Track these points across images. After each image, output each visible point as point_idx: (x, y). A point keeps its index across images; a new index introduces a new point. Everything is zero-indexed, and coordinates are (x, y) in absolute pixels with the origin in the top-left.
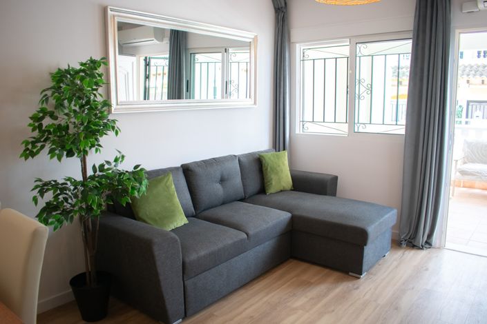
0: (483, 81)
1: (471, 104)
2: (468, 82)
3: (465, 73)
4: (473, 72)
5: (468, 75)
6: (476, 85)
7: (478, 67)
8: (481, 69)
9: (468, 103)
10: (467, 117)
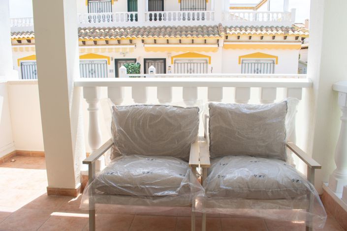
0: (155, 40)
1: (147, 61)
2: (143, 41)
3: (140, 33)
4: (146, 33)
5: (142, 35)
6: (149, 44)
7: (151, 28)
8: (153, 30)
9: (145, 60)
10: (145, 73)
